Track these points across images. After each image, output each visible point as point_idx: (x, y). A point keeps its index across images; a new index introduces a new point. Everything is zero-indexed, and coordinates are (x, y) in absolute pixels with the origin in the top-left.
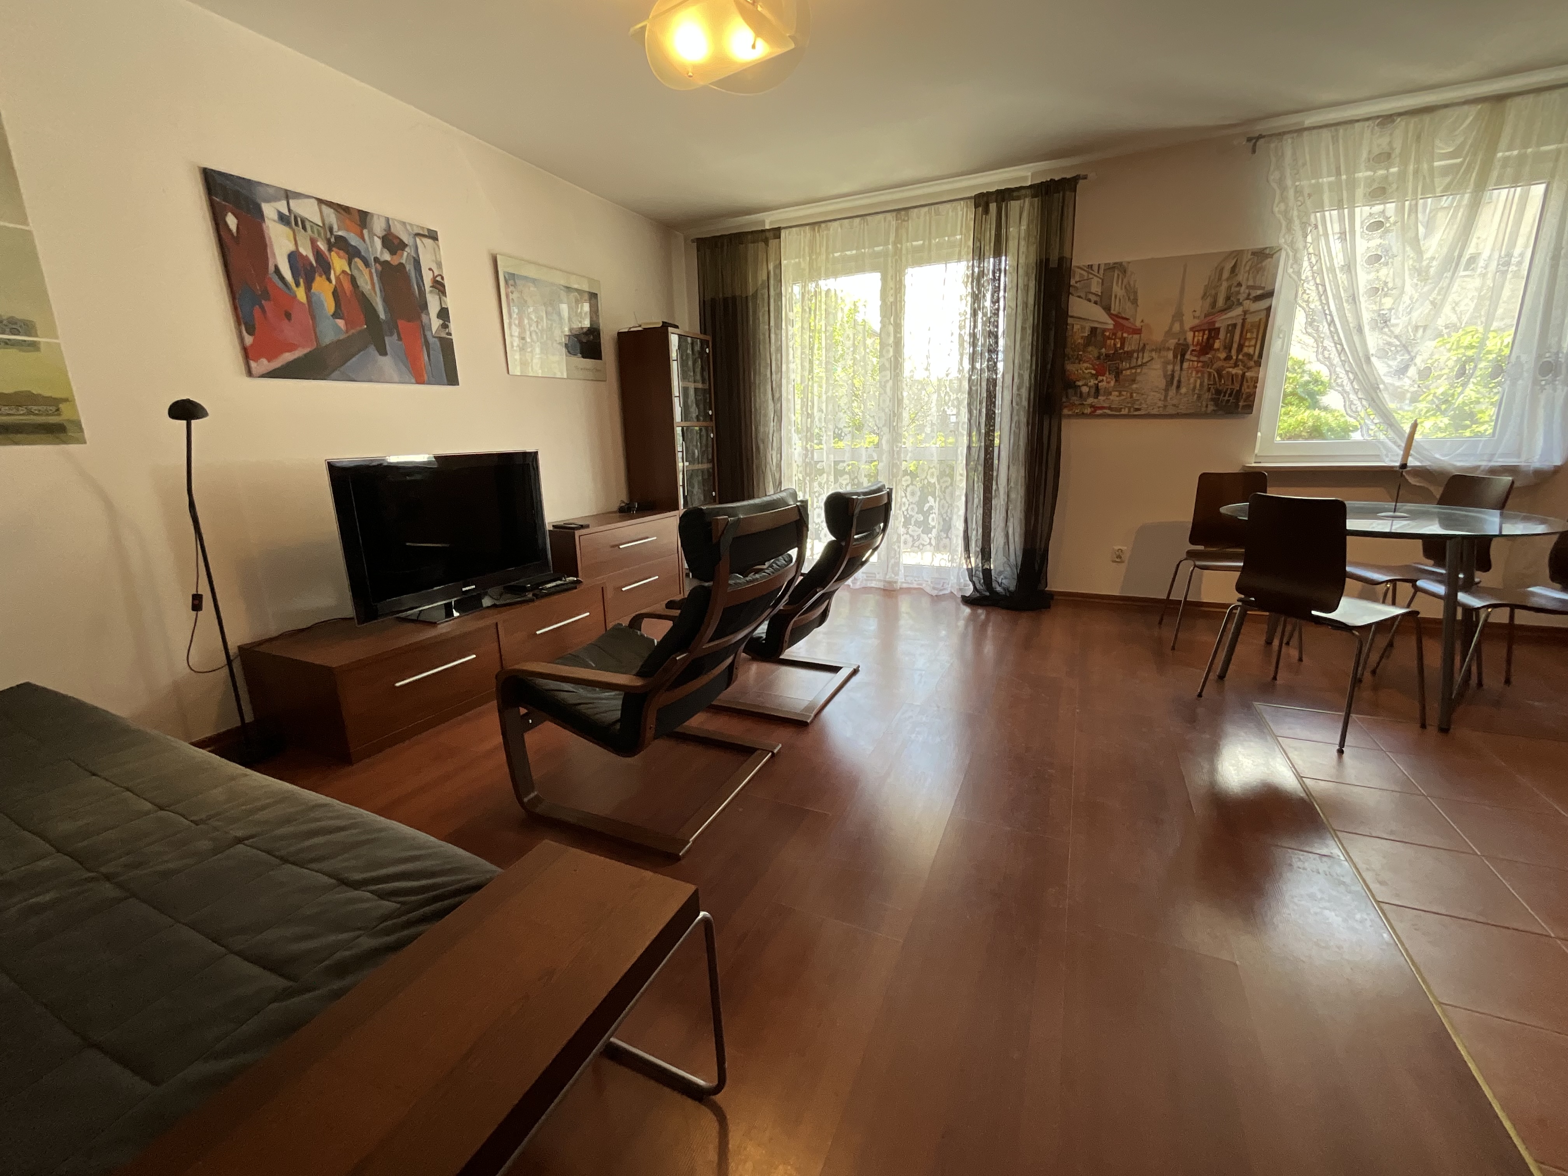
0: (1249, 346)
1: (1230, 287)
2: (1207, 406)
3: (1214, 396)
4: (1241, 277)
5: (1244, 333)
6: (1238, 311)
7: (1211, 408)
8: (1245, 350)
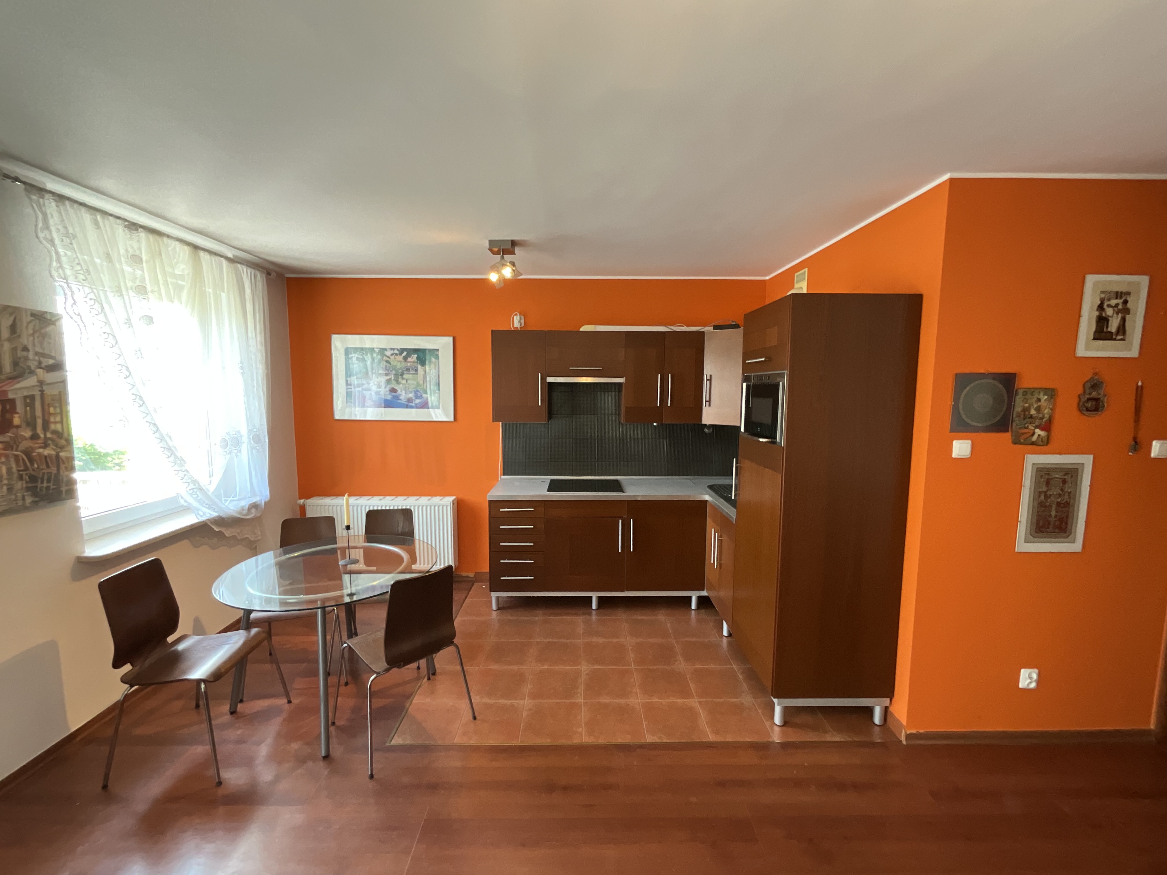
0: (55, 423)
1: (14, 350)
2: (24, 499)
3: (30, 485)
4: (25, 340)
5: (46, 407)
6: (32, 381)
7: (29, 500)
8: (53, 427)
